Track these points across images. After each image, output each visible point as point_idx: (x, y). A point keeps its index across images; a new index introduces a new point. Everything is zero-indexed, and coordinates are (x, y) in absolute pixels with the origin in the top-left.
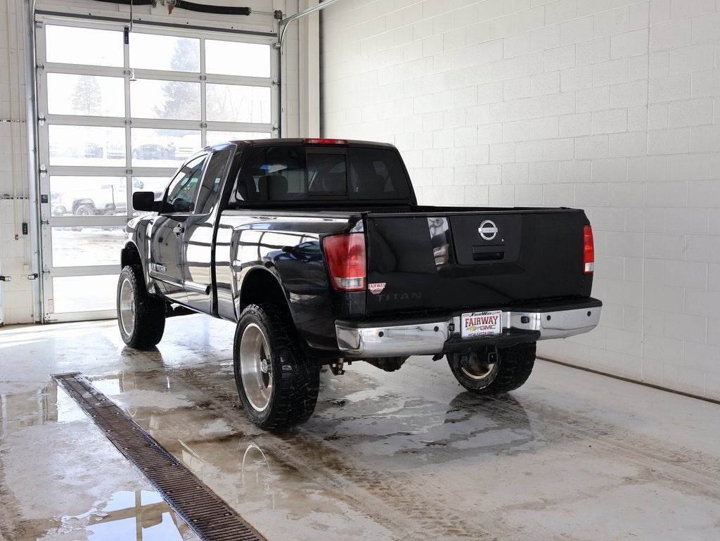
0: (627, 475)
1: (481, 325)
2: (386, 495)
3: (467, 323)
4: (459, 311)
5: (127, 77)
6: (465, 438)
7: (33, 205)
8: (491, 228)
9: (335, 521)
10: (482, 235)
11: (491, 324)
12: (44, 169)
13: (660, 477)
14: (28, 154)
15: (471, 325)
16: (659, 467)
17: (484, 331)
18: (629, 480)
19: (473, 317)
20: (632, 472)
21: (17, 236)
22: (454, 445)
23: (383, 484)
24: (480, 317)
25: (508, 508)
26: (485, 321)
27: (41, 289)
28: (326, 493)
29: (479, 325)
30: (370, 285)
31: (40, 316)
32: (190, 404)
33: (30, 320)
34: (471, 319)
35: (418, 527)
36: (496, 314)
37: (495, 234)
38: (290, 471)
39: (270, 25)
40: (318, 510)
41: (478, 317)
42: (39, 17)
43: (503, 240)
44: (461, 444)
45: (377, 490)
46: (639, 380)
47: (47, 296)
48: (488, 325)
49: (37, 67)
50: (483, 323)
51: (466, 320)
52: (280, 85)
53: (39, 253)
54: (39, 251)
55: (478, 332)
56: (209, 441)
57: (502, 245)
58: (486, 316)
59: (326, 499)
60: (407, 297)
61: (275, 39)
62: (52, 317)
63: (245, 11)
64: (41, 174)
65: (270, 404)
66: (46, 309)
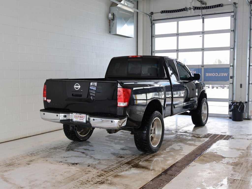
3: (75, 116)
4: (72, 112)
10: (75, 88)
11: (83, 118)
15: (76, 118)
17: (80, 120)
19: (77, 115)
24: (79, 115)
26: (81, 117)
29: (79, 118)
30: (47, 100)
36: (84, 115)
41: (78, 115)
43: (82, 90)
48: (82, 119)
50: (80, 118)
51: (75, 115)
55: (78, 120)
57: (82, 92)
58: (81, 115)
60: (57, 105)
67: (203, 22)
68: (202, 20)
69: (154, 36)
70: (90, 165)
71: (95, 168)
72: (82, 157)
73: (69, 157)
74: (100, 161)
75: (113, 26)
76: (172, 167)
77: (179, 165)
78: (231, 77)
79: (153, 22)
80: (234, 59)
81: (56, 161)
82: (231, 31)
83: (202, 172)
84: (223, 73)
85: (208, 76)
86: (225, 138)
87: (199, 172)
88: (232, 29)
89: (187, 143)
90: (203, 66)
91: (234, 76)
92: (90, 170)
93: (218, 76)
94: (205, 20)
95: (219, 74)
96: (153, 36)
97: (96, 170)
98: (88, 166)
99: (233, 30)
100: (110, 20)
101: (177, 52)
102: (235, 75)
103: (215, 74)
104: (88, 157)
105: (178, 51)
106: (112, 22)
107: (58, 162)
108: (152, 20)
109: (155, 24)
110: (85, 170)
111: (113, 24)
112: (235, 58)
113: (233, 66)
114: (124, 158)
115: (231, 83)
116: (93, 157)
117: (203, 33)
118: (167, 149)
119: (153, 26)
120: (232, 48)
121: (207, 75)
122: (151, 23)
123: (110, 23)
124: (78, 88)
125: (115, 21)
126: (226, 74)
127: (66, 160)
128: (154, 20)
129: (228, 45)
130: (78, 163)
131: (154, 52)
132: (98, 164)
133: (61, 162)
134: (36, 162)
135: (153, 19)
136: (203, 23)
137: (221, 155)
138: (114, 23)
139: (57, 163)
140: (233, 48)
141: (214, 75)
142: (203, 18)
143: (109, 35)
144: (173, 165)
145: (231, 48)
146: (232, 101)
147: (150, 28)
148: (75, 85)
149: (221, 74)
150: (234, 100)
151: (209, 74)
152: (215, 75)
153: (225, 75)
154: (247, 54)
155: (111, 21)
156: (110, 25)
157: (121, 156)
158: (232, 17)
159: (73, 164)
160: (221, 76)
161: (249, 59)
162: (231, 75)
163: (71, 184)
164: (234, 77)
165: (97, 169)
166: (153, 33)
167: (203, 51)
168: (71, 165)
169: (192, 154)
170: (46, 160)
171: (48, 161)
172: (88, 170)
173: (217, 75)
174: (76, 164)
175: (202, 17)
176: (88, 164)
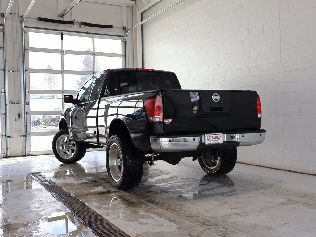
0: (281, 202)
1: (214, 139)
2: (174, 211)
3: (207, 138)
4: (204, 133)
5: (62, 53)
6: (208, 190)
7: (23, 106)
8: (217, 97)
9: (151, 221)
10: (213, 99)
12: (28, 91)
13: (296, 202)
14: (21, 85)
15: (210, 139)
16: (295, 199)
17: (215, 142)
18: (282, 204)
19: (210, 136)
20: (284, 201)
21: (16, 119)
22: (203, 193)
23: (172, 208)
24: (213, 136)
25: (229, 215)
26: (215, 138)
27: (26, 141)
28: (147, 211)
29: (213, 140)
30: (165, 120)
31: (25, 153)
32: (88, 181)
33: (21, 154)
34: (209, 137)
35: (189, 223)
36: (220, 135)
37: (219, 99)
38: (130, 204)
39: (121, 33)
40: (143, 218)
41: (212, 136)
42: (26, 29)
43: (222, 102)
44: (206, 193)
45: (169, 210)
46: (282, 169)
47: (28, 144)
48: (217, 139)
49: (25, 49)
52: (125, 57)
53: (25, 126)
54: (25, 125)
55: (212, 142)
56: (95, 194)
57: (222, 104)
58: (216, 135)
59: (147, 213)
60: (181, 126)
61: (123, 38)
62: (31, 153)
63: (111, 27)
64: (26, 93)
65: (122, 177)
66: (28, 150)
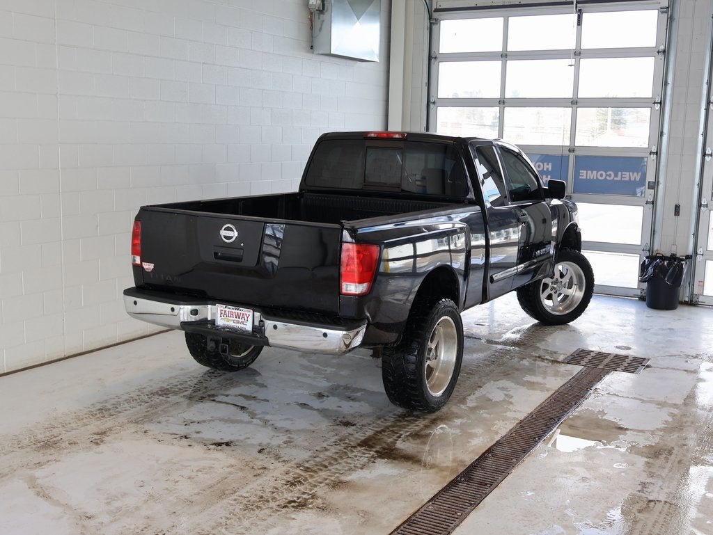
1: (234, 318)
3: (221, 313)
8: (231, 231)
10: (222, 236)
11: (243, 320)
15: (226, 316)
17: (237, 325)
19: (227, 310)
24: (234, 311)
26: (238, 316)
29: (232, 318)
30: (143, 263)
34: (225, 311)
36: (248, 312)
37: (235, 237)
41: (231, 310)
43: (242, 245)
48: (240, 320)
51: (221, 310)
55: (231, 324)
57: (241, 248)
58: (239, 312)
60: (171, 279)
67: (579, 22)
68: (575, 16)
69: (435, 58)
70: (263, 449)
71: (277, 457)
72: (242, 422)
73: (204, 421)
74: (292, 436)
75: (320, 29)
76: (483, 457)
77: (503, 450)
78: (651, 184)
79: (435, 15)
80: (662, 134)
81: (172, 434)
82: (658, 52)
83: (565, 475)
84: (628, 173)
85: (584, 177)
86: (626, 365)
87: (555, 477)
88: (662, 48)
89: (525, 379)
90: (572, 150)
91: (658, 182)
92: (266, 466)
93: (615, 179)
94: (585, 16)
95: (616, 175)
96: (432, 57)
97: (280, 464)
98: (260, 451)
99: (664, 52)
100: (311, 13)
101: (502, 105)
102: (661, 180)
103: (606, 173)
104: (255, 421)
105: (504, 102)
106: (319, 18)
107: (175, 436)
108: (433, 9)
109: (442, 22)
110: (251, 465)
111: (322, 25)
112: (666, 130)
113: (656, 153)
114: (354, 428)
115: (649, 200)
116: (271, 422)
117: (578, 54)
118: (469, 398)
119: (434, 27)
120: (657, 103)
121: (584, 175)
122: (430, 18)
123: (311, 20)
124: (232, 237)
125: (325, 16)
126: (636, 176)
127: (198, 433)
128: (437, 10)
129: (647, 93)
130: (232, 442)
131: (434, 103)
132: (286, 445)
133: (186, 437)
134: (116, 435)
135: (434, 7)
136: (578, 25)
137: (615, 421)
138: (323, 21)
139: (175, 442)
140: (660, 103)
141: (601, 175)
142: (580, 11)
143: (310, 55)
144: (486, 452)
145: (655, 103)
146: (649, 251)
147: (427, 32)
148: (224, 228)
149: (622, 175)
150: (656, 248)
151: (589, 172)
152: (607, 175)
153: (635, 179)
154: (698, 121)
155: (317, 16)
156: (312, 28)
157: (345, 420)
158: (662, 12)
159: (219, 444)
160: (623, 179)
161: (705, 135)
162: (650, 177)
163: (219, 510)
164: (658, 185)
165: (284, 461)
166: (434, 49)
167: (575, 107)
168: (214, 447)
169: (537, 418)
170: (143, 430)
171: (150, 433)
172: (259, 464)
173: (610, 176)
174: (227, 444)
175: (576, 8)
176: (260, 445)
